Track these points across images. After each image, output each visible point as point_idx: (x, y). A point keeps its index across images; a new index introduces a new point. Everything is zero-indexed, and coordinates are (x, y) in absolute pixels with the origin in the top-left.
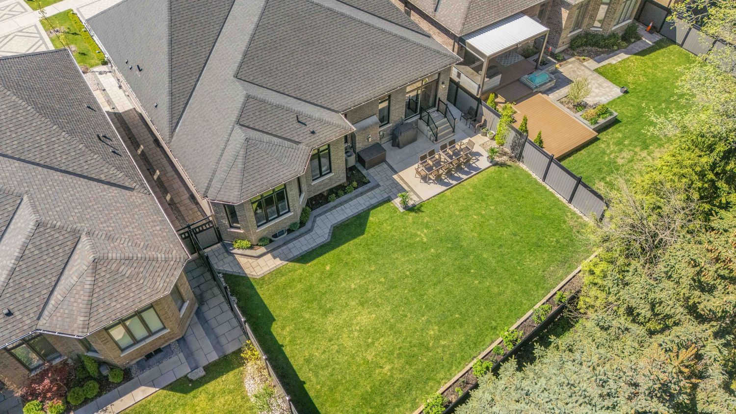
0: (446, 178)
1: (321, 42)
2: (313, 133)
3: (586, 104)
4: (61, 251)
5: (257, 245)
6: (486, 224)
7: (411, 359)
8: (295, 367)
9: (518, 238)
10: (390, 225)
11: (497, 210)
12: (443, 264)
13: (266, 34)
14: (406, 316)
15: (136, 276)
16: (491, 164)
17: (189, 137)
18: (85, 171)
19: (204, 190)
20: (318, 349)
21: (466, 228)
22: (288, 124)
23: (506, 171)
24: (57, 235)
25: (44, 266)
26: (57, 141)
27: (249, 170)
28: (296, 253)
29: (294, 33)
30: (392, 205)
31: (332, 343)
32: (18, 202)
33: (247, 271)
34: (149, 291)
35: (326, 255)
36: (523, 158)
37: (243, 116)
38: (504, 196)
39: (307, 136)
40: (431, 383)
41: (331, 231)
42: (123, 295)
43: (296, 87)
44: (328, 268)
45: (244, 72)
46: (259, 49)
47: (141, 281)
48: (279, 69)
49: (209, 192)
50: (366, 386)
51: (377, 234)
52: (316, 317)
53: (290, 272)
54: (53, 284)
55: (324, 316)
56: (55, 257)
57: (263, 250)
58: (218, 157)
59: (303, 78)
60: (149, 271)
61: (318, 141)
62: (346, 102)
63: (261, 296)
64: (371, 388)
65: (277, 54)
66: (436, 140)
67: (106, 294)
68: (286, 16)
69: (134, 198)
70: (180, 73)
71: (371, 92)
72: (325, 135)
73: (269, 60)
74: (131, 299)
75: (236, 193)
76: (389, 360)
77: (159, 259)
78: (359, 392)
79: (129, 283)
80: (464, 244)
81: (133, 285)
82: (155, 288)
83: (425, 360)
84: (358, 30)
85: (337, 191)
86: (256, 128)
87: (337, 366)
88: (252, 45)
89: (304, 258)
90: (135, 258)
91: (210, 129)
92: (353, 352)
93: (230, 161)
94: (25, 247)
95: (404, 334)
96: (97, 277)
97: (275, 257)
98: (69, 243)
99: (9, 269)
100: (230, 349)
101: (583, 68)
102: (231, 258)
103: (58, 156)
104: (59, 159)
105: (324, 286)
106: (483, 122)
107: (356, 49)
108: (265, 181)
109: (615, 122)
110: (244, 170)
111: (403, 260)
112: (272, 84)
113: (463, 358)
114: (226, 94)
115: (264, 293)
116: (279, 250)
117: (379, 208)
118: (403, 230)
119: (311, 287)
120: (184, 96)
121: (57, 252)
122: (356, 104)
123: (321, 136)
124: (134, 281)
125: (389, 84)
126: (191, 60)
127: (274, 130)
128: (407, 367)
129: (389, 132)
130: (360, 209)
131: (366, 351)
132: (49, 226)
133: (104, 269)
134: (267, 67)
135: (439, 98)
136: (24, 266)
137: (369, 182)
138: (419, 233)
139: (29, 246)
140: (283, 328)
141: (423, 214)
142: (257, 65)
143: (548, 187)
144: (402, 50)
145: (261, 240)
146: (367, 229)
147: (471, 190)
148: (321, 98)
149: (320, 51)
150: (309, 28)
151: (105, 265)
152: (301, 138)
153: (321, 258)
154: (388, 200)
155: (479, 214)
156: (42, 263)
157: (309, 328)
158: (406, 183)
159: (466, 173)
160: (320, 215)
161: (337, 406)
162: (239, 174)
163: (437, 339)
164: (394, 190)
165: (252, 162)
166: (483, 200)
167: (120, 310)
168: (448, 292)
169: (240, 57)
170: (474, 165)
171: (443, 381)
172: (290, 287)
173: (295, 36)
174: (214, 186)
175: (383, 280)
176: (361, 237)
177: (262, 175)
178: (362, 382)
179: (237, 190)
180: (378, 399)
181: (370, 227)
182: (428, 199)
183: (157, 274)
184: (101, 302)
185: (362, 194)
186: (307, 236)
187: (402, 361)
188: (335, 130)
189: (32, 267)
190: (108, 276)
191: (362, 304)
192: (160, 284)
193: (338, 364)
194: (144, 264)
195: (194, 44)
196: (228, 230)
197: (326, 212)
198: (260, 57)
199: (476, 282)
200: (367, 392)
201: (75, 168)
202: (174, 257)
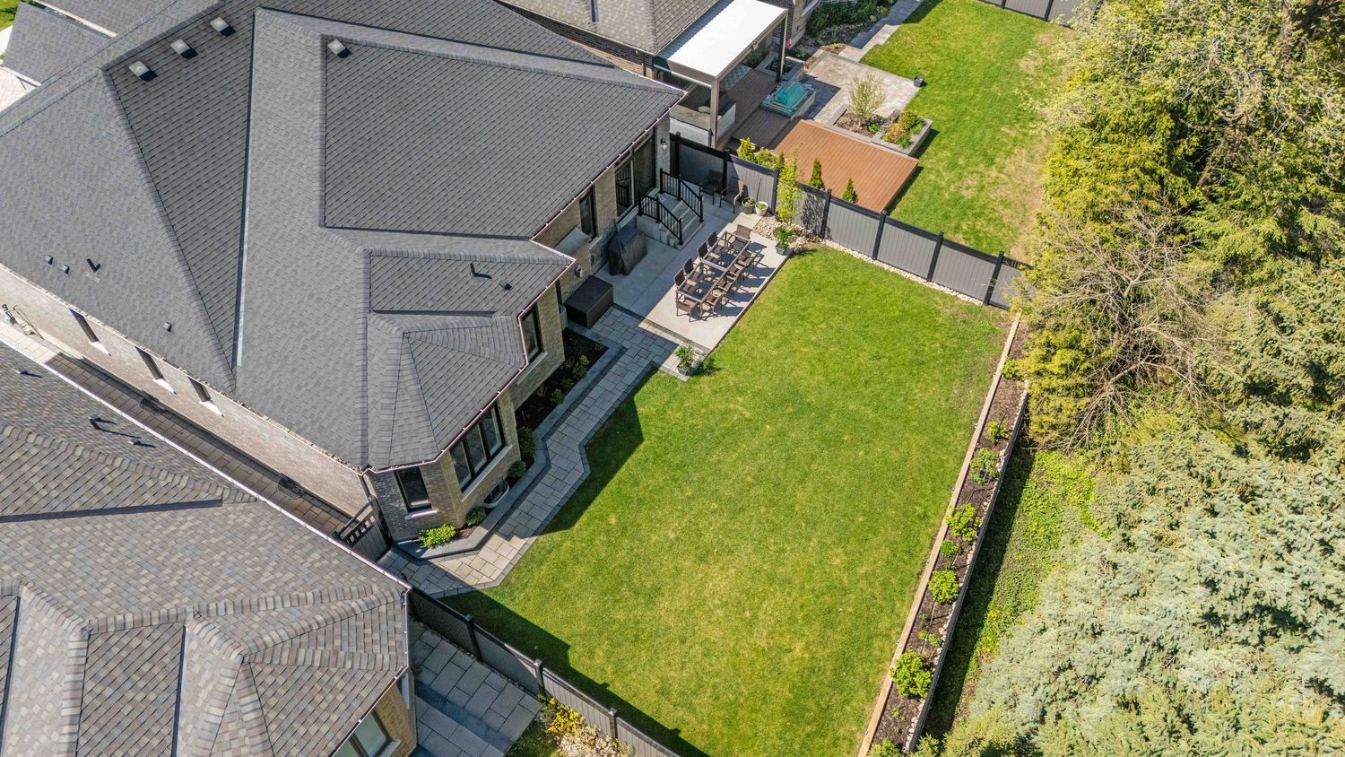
0: (727, 302)
1: (449, 119)
2: (508, 287)
3: (880, 118)
4: (156, 670)
5: (466, 527)
6: (827, 355)
7: (828, 617)
8: (648, 712)
9: (886, 360)
10: (679, 410)
11: (832, 328)
12: (797, 444)
13: (347, 131)
14: (783, 551)
15: (333, 659)
16: (785, 257)
17: (275, 367)
18: (108, 499)
19: (359, 455)
20: (669, 665)
21: (802, 374)
22: (459, 286)
23: (812, 261)
24: (136, 642)
25: (136, 713)
26: (25, 458)
27: (431, 392)
28: (543, 516)
29: (396, 116)
30: (663, 375)
31: (688, 644)
32: (13, 606)
33: (471, 581)
34: (369, 677)
35: (598, 500)
36: (829, 231)
37: (375, 294)
38: (831, 301)
39: (500, 296)
40: (877, 643)
41: (585, 456)
42: (324, 705)
43: (438, 214)
44: (613, 520)
45: (335, 213)
46: (345, 161)
47: (349, 665)
48: (396, 188)
49: (371, 456)
50: (782, 692)
51: (665, 432)
52: (638, 612)
53: (550, 552)
54: (169, 740)
55: (651, 605)
56: (151, 686)
57: (480, 532)
58: (360, 384)
59: (443, 193)
60: (353, 640)
61: (521, 300)
62: (534, 217)
63: (522, 615)
64: (791, 691)
65: (382, 162)
66: (681, 243)
67: (293, 716)
68: (368, 87)
69: (232, 516)
70: (200, 250)
71: (567, 186)
72: (529, 284)
73: (372, 178)
74: (343, 707)
75: (426, 440)
76: (795, 632)
77: (358, 611)
78: (775, 706)
79: (326, 678)
80: (811, 399)
81: (336, 679)
82: (378, 667)
83: (850, 610)
84: (505, 83)
85: (561, 381)
86: (407, 308)
87: (717, 680)
88: (330, 158)
89: (563, 518)
90: (315, 627)
91: (314, 338)
92: (732, 645)
93: (389, 384)
94: (79, 692)
95: (797, 582)
96: (261, 690)
97: (508, 538)
98: (166, 649)
99: (64, 748)
100: (516, 730)
101: (843, 62)
102: (425, 569)
103: (39, 486)
104: (44, 493)
105: (623, 553)
106: (741, 191)
107: (513, 117)
108: (468, 399)
109: (932, 134)
110: (422, 392)
111: (729, 460)
112: (394, 219)
113: (903, 583)
114: (318, 264)
115: (522, 606)
116: (509, 521)
117: (645, 388)
118: (703, 410)
119: (601, 564)
120: (227, 292)
121: (149, 677)
122: (551, 215)
123: (523, 290)
124: (333, 670)
125: (590, 165)
126: (211, 219)
127: (440, 303)
128: (829, 632)
129: (599, 252)
130: (614, 400)
131: (751, 633)
132: (112, 629)
133: (268, 670)
134: (372, 192)
135: (661, 170)
136: (94, 730)
137: (606, 349)
138: (732, 406)
139: (90, 685)
140: (591, 654)
141: (722, 372)
142: (353, 192)
143: (886, 267)
144: (588, 100)
145: (469, 515)
146: (643, 430)
147: (776, 308)
148: (489, 221)
149: (454, 136)
150: (419, 100)
151: (267, 660)
152: (491, 304)
153: (591, 508)
154: (653, 369)
155: (808, 343)
156: (128, 708)
157: (636, 636)
158: (667, 331)
159: (756, 283)
160: (549, 434)
161: (753, 745)
162: (418, 403)
163: (850, 567)
164: (655, 349)
165: (431, 374)
166: (803, 318)
167: (330, 736)
168: (829, 487)
169: (316, 187)
170: (759, 266)
171: (893, 632)
172: (567, 579)
173: (400, 120)
174: (375, 442)
175: (715, 506)
176: (642, 447)
177: (459, 391)
178: (773, 687)
179: (425, 435)
180: (811, 704)
181: (647, 425)
182: (717, 346)
183: (369, 640)
184: (288, 735)
185: (603, 373)
186: (547, 479)
187: (816, 626)
188: (542, 271)
189: (111, 725)
190: (281, 680)
191: (702, 559)
192: (384, 657)
193: (718, 675)
194: (337, 631)
195: (205, 186)
196: (407, 518)
197: (556, 426)
198: (353, 177)
199: (861, 453)
200: (788, 700)
201: (85, 499)
202: (380, 596)
